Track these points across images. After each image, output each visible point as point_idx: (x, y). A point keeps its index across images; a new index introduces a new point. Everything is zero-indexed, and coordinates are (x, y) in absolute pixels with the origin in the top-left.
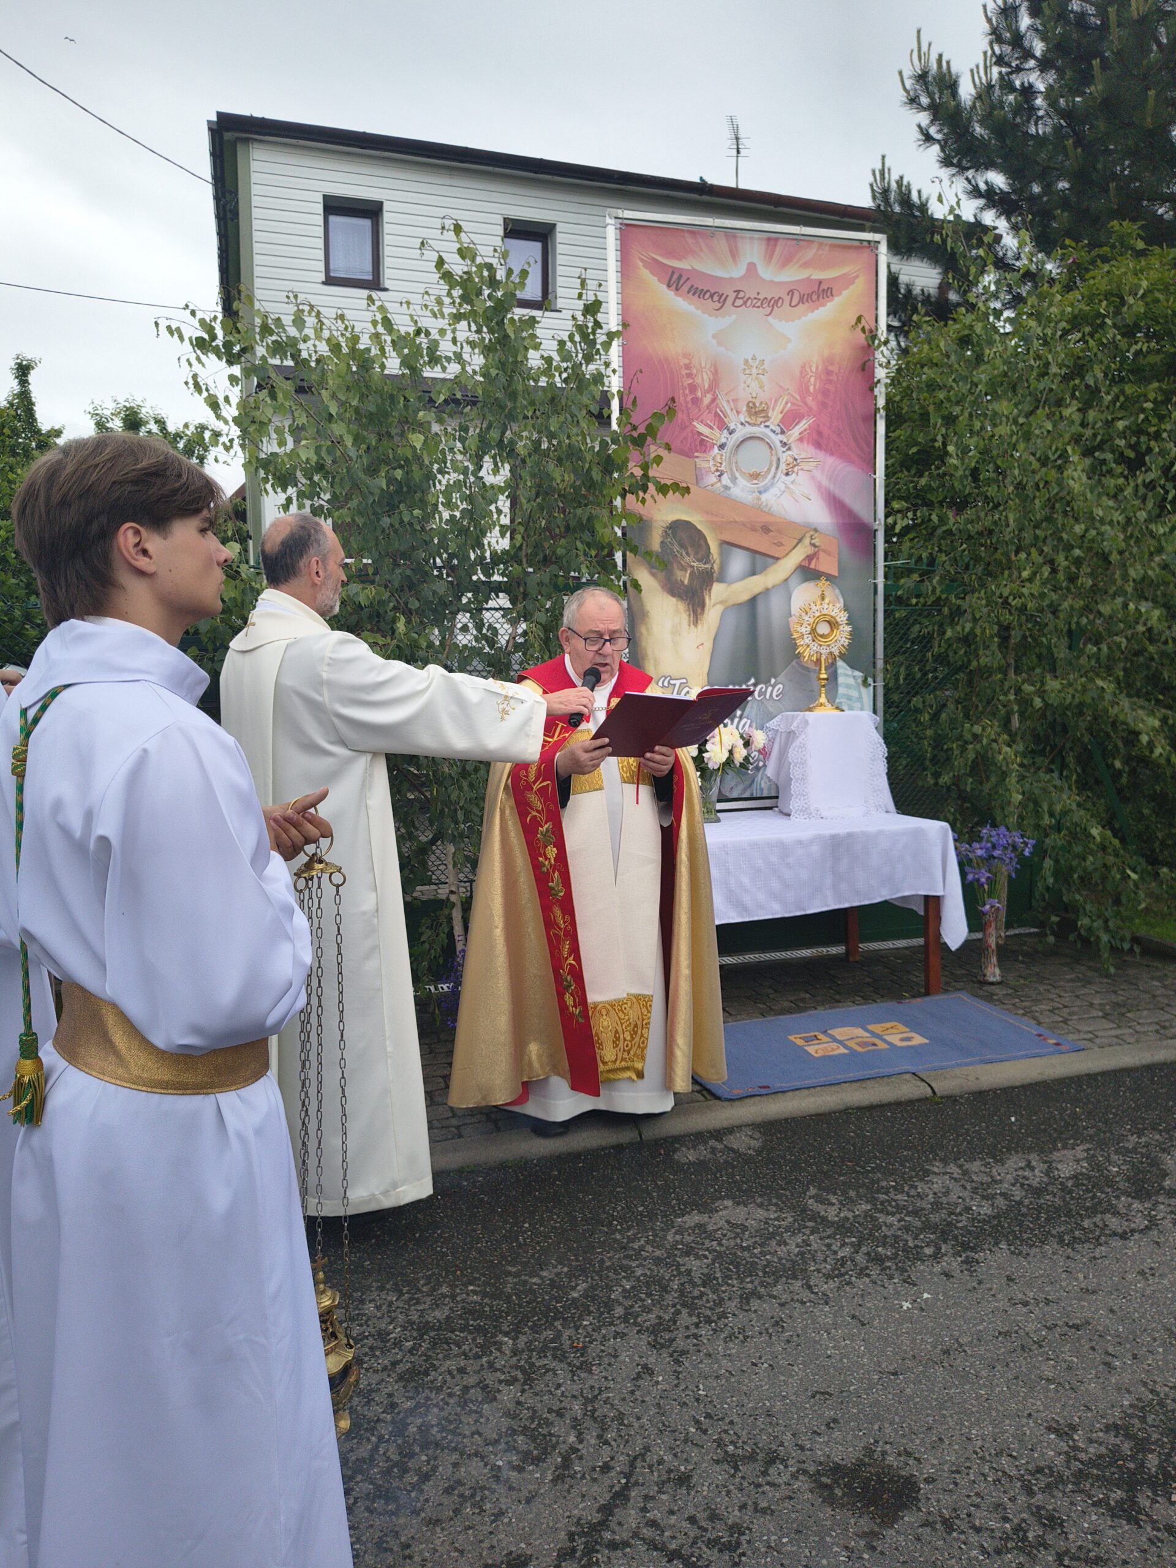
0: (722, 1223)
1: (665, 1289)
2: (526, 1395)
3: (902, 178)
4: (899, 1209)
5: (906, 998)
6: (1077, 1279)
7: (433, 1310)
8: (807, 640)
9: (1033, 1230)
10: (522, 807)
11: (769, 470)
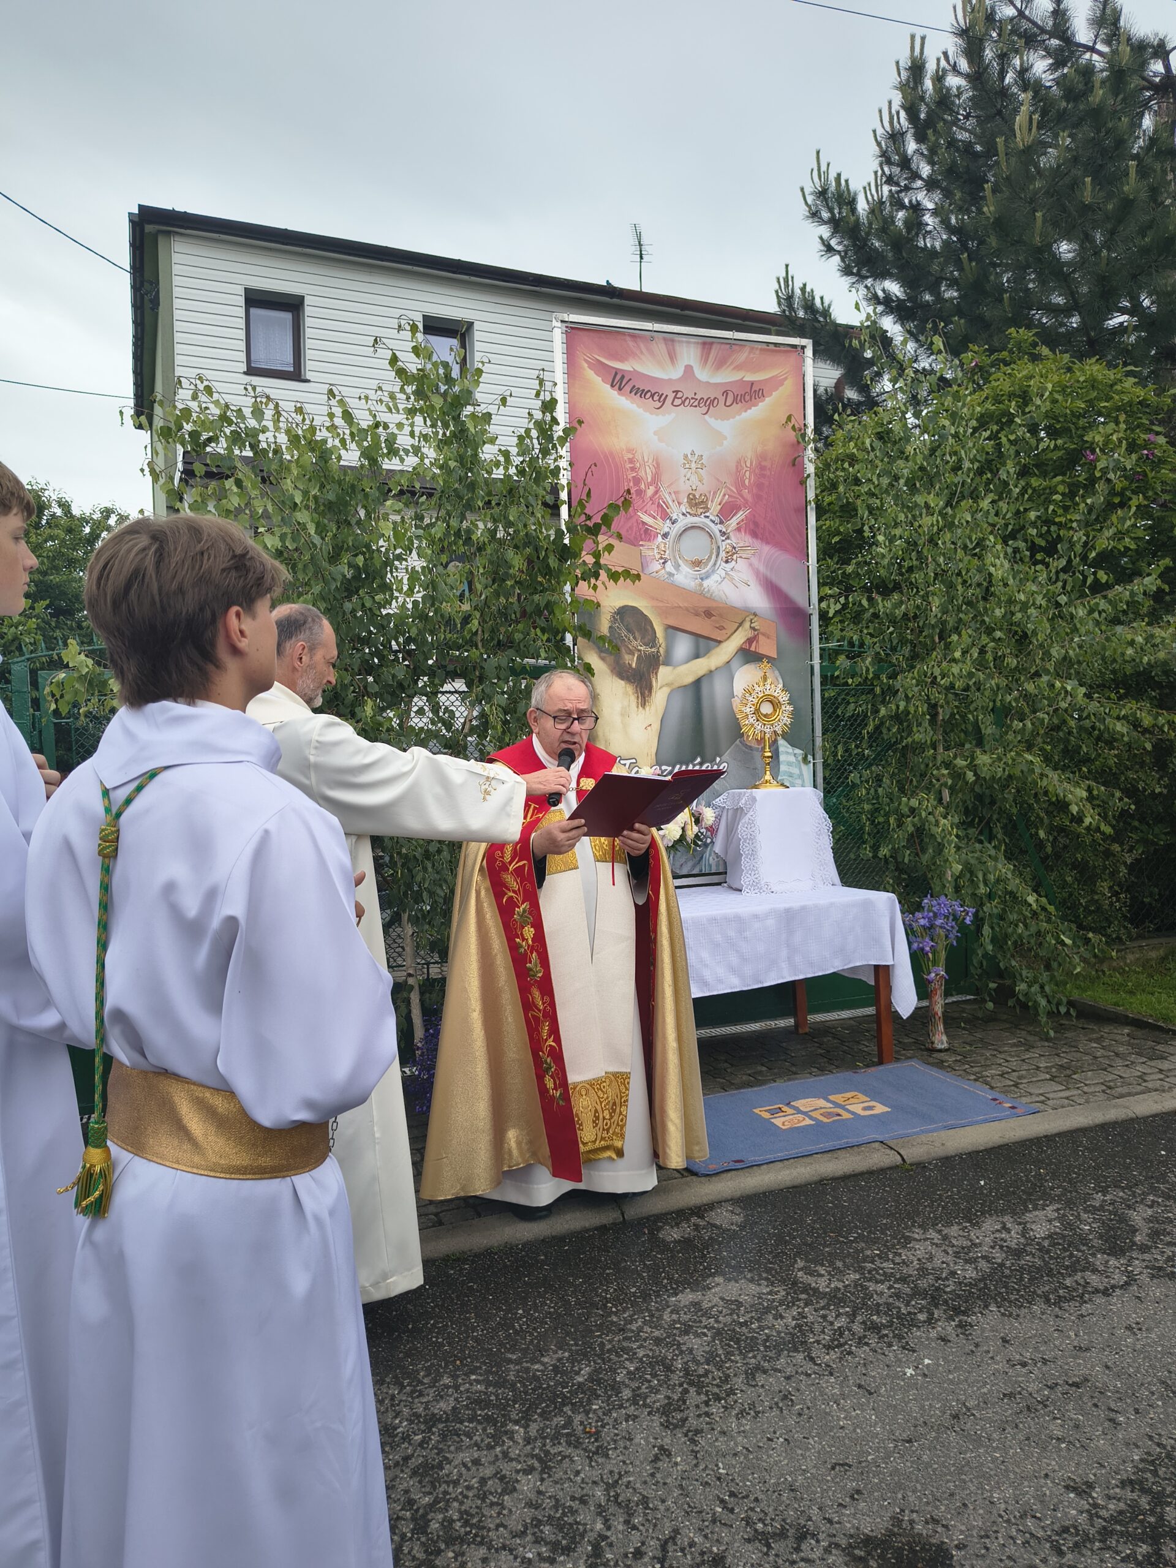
0: (716, 1300)
1: (669, 1369)
2: (546, 1483)
3: (805, 285)
4: (887, 1276)
5: (860, 1068)
6: (1069, 1337)
7: (438, 1401)
8: (752, 720)
9: (1018, 1291)
10: (498, 888)
11: (710, 557)
